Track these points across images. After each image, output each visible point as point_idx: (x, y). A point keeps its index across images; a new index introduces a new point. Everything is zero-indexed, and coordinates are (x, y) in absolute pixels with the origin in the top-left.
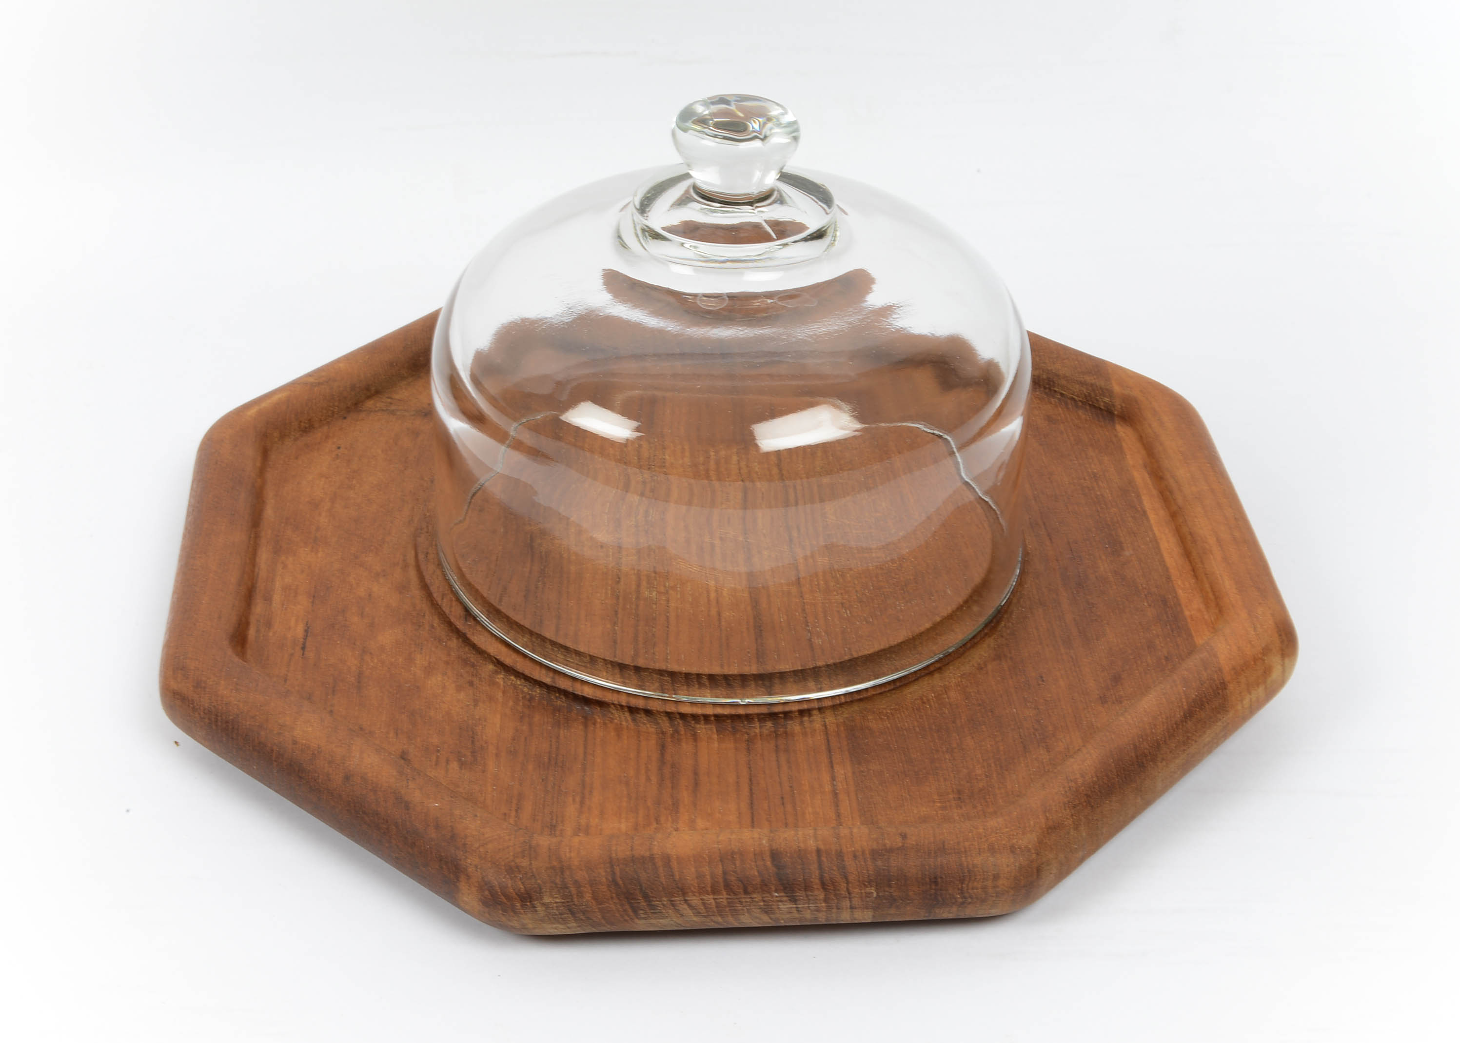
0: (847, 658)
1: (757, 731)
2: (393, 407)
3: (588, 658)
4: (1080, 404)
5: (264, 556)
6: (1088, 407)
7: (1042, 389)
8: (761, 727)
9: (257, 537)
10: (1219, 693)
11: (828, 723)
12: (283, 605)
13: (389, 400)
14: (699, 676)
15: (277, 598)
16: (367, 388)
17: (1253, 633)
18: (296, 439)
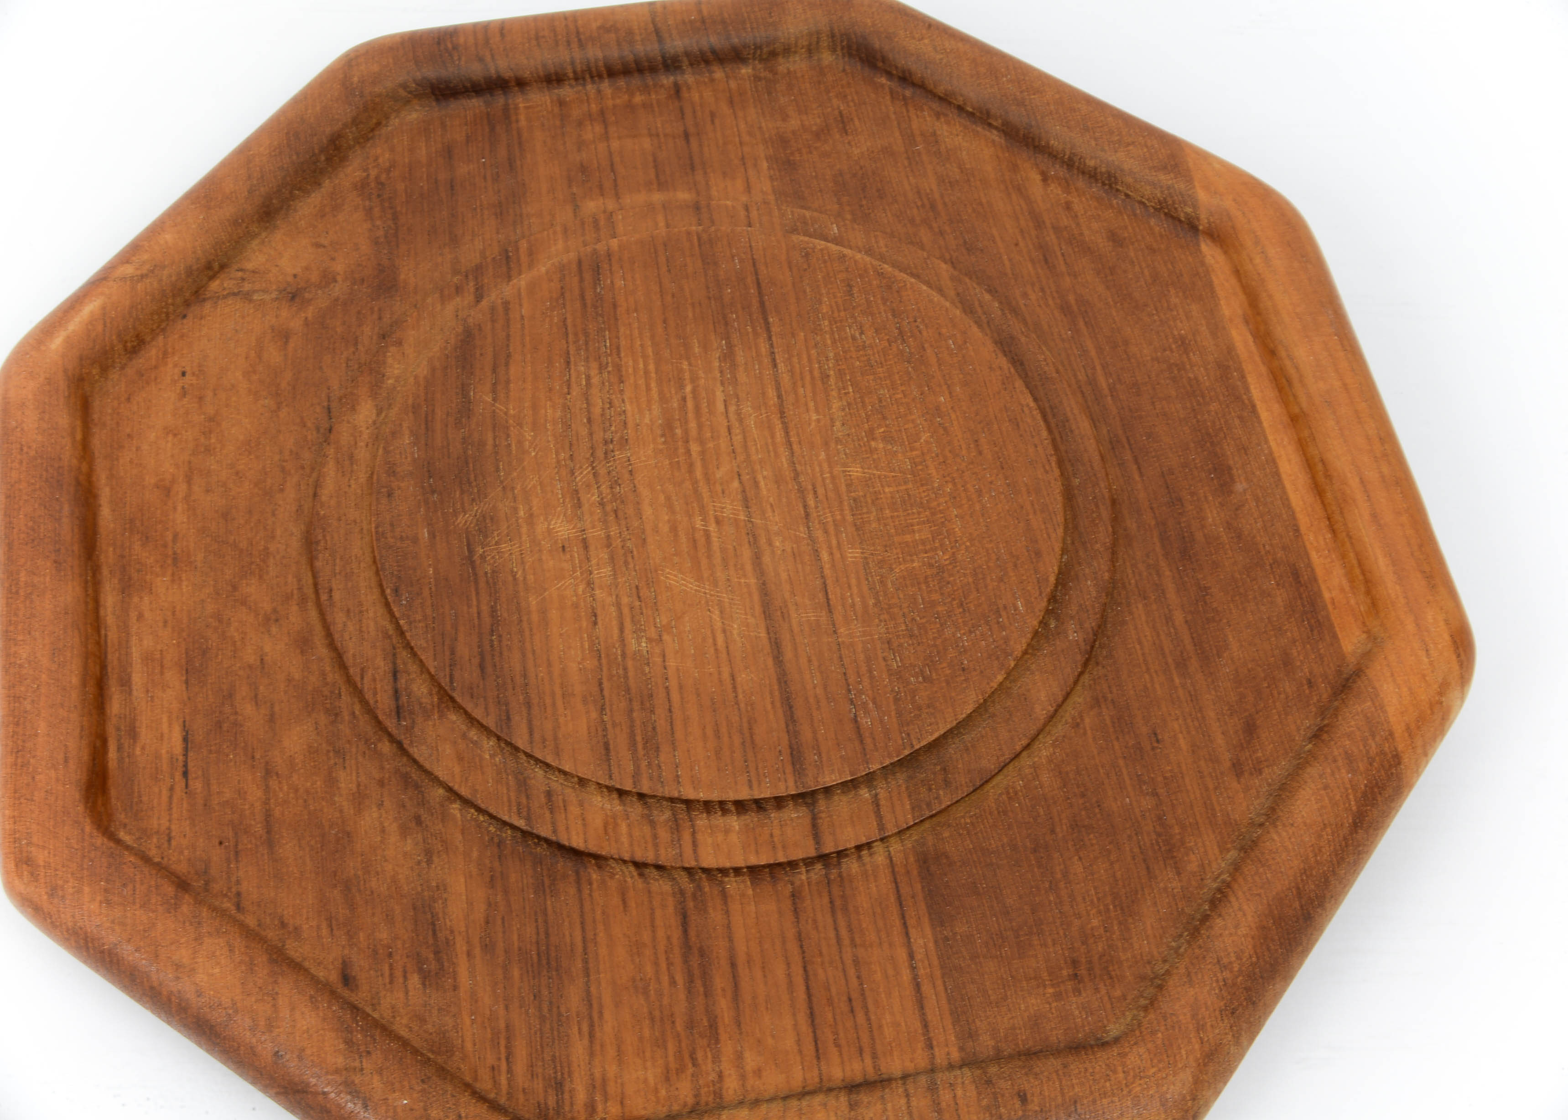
0: (907, 752)
2: (247, 287)
4: (1152, 211)
5: (110, 600)
6: (1162, 216)
7: (1100, 185)
8: (807, 871)
9: (96, 570)
10: (1392, 774)
11: (893, 853)
12: (148, 691)
13: (240, 274)
15: (138, 679)
16: (209, 266)
17: (1426, 660)
18: (123, 368)
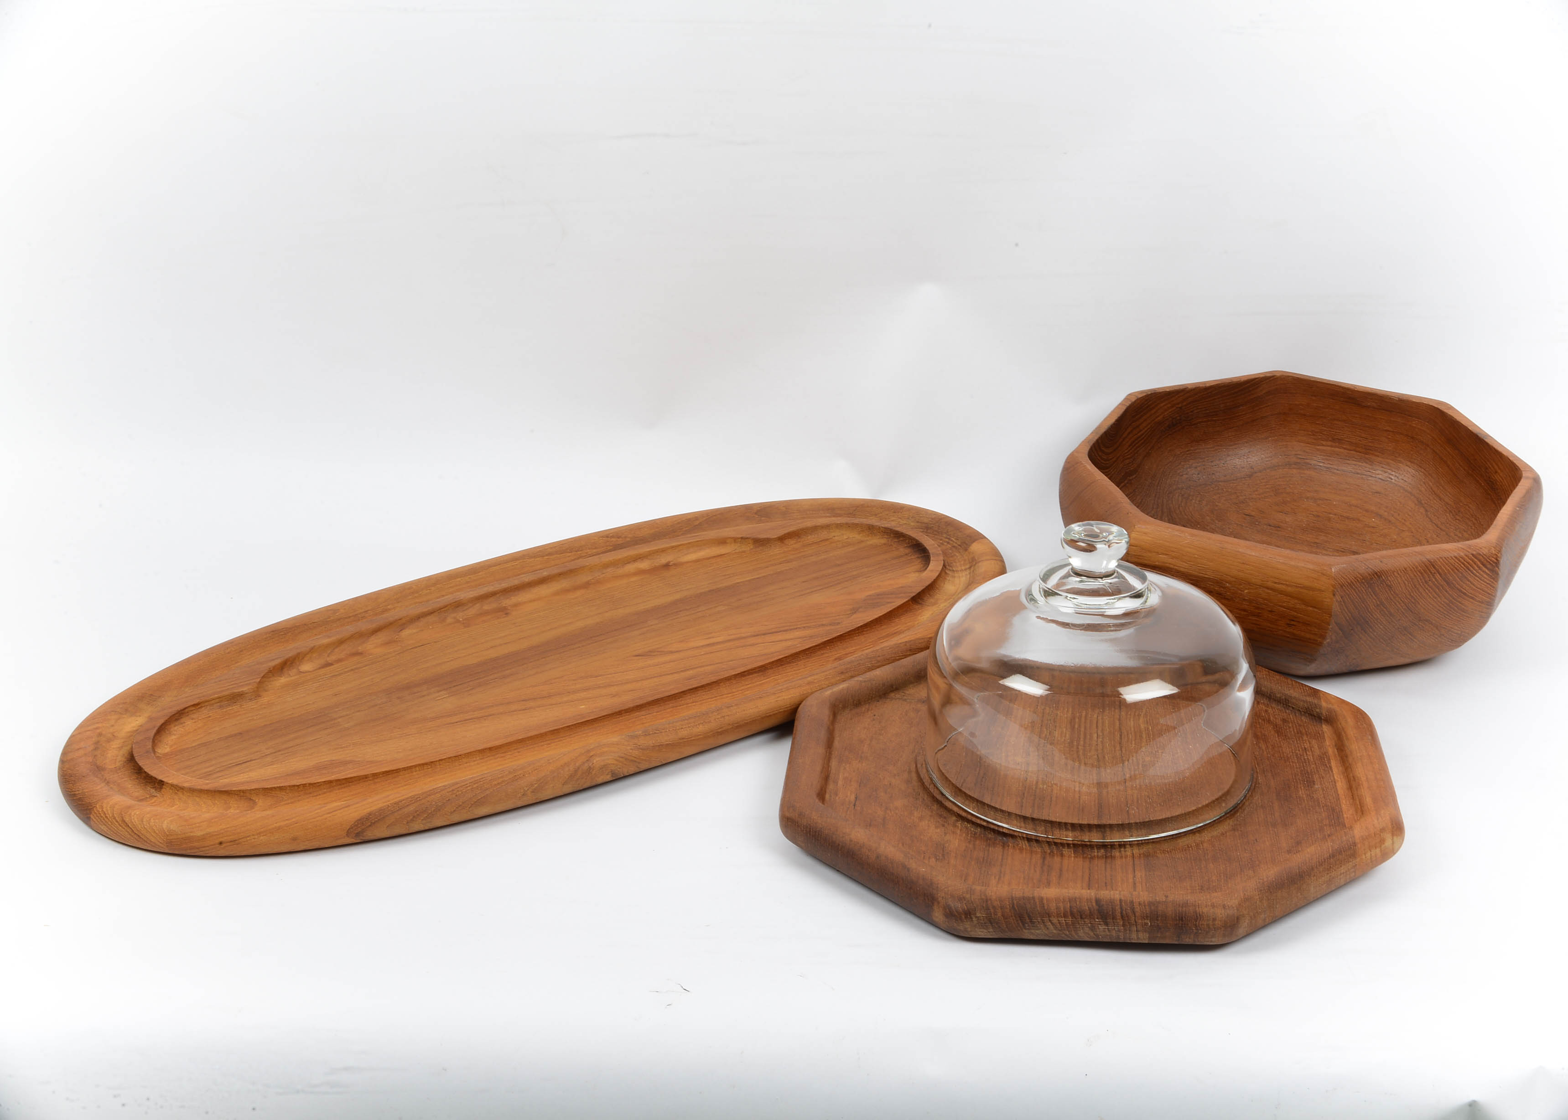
0: (1147, 820)
1: (1096, 854)
2: (905, 697)
3: (1007, 814)
4: (1303, 713)
5: (834, 763)
6: (1307, 715)
7: (1282, 705)
8: (1098, 852)
9: (830, 753)
10: (1351, 848)
11: (1134, 853)
12: (844, 786)
13: (903, 694)
14: (1066, 824)
15: (840, 783)
16: (892, 686)
17: (1376, 821)
18: (851, 710)
